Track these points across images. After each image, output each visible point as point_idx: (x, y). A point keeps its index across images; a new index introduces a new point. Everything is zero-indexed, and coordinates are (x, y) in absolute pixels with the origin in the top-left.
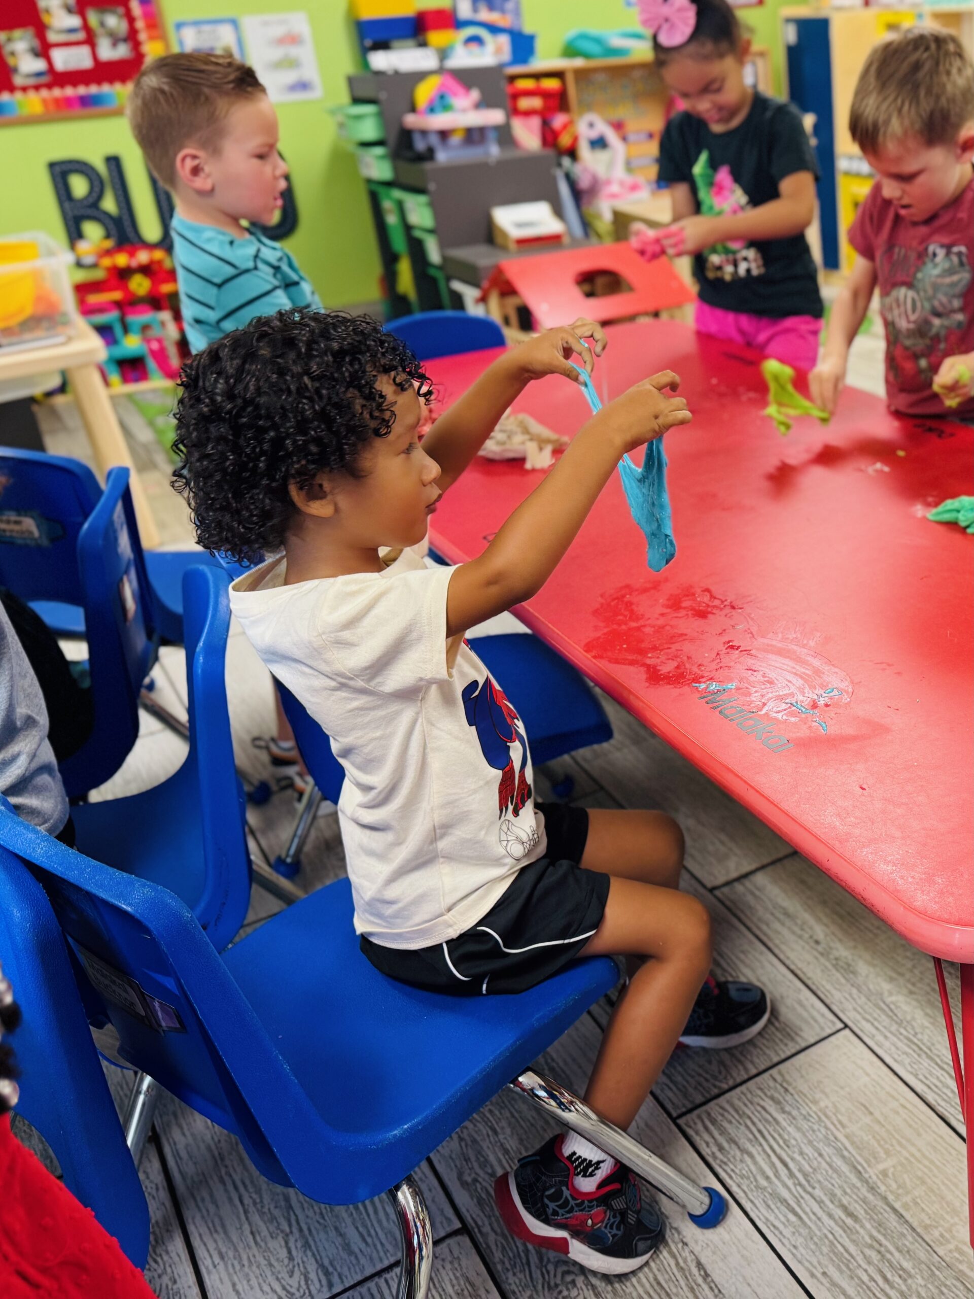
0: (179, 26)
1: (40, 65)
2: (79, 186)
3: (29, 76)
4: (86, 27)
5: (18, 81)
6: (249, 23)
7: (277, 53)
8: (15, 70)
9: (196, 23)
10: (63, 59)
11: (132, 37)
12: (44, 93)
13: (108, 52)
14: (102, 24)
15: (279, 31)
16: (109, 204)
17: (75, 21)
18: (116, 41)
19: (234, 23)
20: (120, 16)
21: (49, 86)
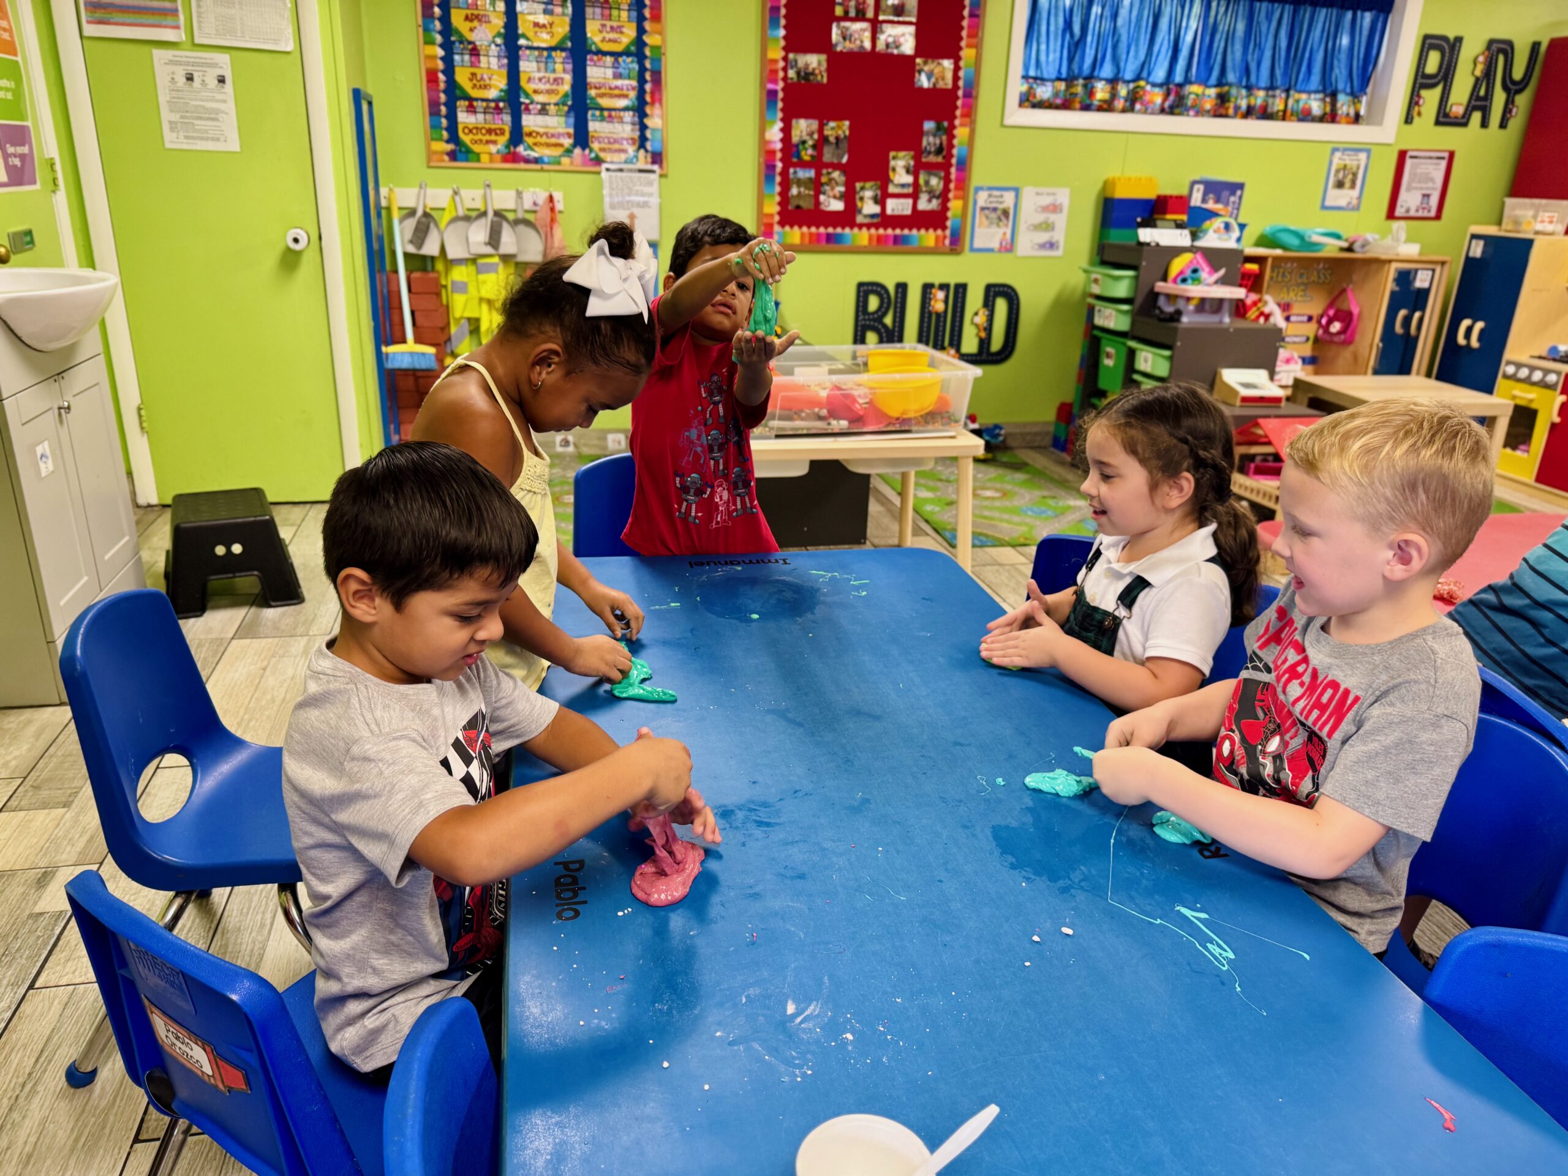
0: (978, 189)
1: (877, 209)
2: (873, 303)
3: (866, 216)
4: (916, 184)
5: (859, 219)
6: (1028, 193)
7: (1041, 218)
8: (860, 211)
9: (990, 189)
10: (893, 207)
11: (944, 197)
12: (873, 231)
13: (923, 205)
14: (927, 183)
15: (1046, 200)
16: (888, 320)
17: (909, 179)
18: (932, 195)
19: (1017, 190)
20: (940, 178)
21: (877, 226)
